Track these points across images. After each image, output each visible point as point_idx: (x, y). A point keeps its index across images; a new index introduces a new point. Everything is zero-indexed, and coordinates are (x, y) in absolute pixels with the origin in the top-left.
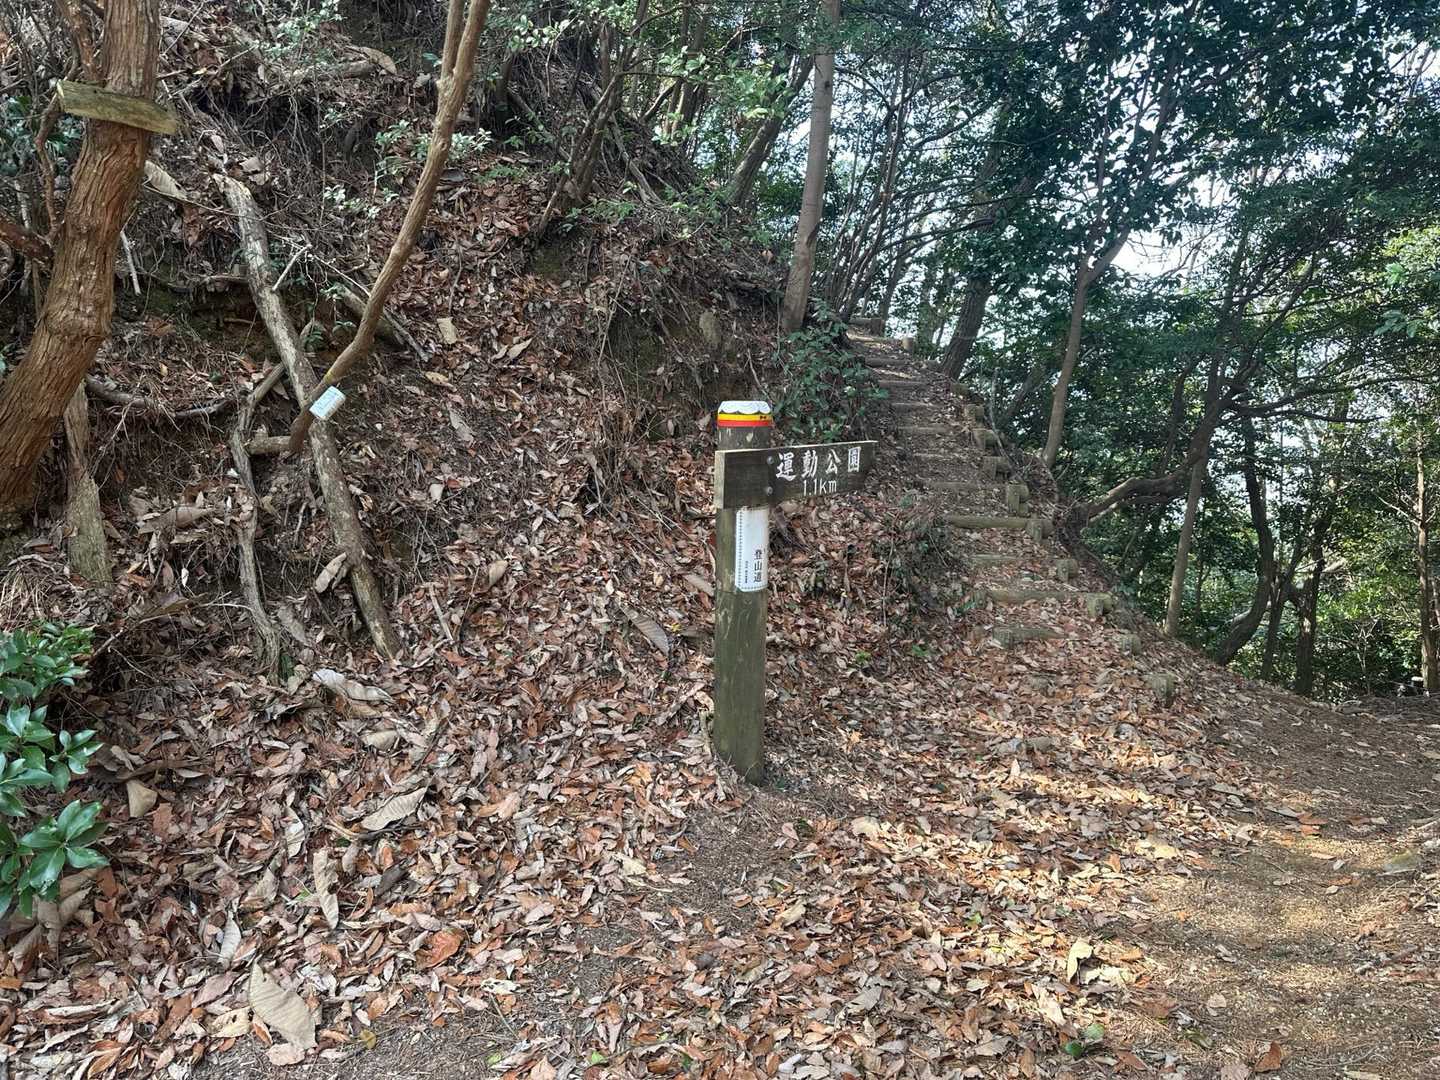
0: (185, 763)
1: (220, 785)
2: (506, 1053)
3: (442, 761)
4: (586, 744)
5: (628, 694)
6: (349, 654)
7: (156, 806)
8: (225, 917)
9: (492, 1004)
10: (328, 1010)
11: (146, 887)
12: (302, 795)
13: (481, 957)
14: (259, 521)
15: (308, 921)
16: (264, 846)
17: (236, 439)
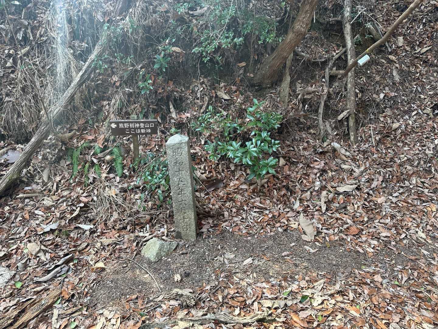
0: (294, 157)
1: (301, 165)
2: (367, 267)
3: (363, 180)
4: (413, 191)
5: (433, 180)
6: (342, 140)
7: (285, 165)
8: (296, 198)
9: (365, 252)
10: (319, 233)
11: (280, 184)
12: (321, 175)
13: (364, 238)
14: (327, 95)
15: (317, 208)
16: (309, 185)
17: (327, 70)
